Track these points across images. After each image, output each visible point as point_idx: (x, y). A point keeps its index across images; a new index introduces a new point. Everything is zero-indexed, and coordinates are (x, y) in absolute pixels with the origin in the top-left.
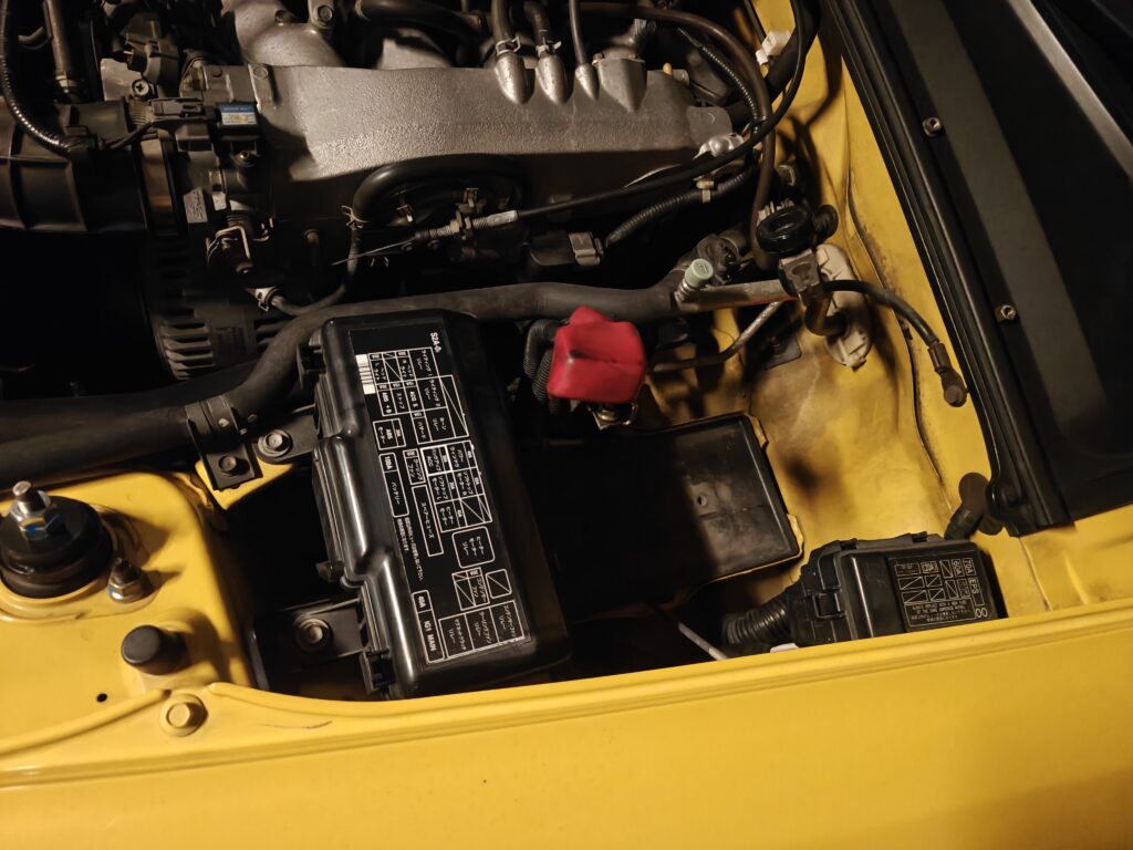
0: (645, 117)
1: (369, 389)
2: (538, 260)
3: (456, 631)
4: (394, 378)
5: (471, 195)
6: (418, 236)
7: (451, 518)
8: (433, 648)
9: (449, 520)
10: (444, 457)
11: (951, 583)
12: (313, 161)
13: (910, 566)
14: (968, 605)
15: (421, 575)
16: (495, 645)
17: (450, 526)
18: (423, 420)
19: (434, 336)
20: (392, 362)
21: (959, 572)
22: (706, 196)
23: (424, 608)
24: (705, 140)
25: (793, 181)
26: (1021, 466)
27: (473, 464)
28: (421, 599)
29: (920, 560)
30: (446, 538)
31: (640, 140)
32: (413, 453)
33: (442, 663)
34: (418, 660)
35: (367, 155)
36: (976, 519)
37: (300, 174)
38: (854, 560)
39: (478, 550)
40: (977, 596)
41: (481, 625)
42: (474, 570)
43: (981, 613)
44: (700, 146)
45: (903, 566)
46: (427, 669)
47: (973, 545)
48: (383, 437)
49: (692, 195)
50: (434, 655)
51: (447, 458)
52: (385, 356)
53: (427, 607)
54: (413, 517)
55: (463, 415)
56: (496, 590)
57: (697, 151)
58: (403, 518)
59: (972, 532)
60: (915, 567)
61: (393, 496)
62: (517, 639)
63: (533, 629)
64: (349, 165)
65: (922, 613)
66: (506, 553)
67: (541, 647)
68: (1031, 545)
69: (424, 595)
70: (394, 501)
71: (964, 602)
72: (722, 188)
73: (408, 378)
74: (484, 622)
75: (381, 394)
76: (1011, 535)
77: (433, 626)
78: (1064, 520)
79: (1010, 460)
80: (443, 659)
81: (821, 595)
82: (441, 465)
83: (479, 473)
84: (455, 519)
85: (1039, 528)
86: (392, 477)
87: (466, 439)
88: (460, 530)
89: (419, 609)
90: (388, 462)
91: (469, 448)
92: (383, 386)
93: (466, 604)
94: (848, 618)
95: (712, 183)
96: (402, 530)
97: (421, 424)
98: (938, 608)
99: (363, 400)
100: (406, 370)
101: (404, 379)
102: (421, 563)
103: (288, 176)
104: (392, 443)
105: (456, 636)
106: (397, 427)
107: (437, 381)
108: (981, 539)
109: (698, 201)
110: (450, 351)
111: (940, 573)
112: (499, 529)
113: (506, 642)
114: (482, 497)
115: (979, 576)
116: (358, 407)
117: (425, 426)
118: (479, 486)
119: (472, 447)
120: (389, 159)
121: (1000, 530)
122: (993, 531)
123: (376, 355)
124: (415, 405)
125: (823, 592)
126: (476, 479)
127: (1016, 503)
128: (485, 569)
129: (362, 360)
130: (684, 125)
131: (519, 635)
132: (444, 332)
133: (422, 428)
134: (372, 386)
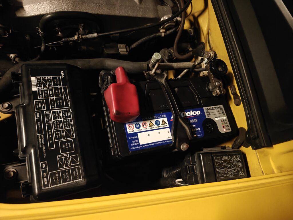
0: (143, 6)
1: (34, 89)
2: (106, 51)
3: (56, 177)
4: (44, 85)
5: (81, 27)
6: (63, 40)
7: (60, 136)
8: (46, 183)
9: (59, 136)
10: (60, 114)
11: (232, 164)
12: (25, 10)
13: (219, 158)
14: (238, 171)
15: (45, 156)
16: (70, 182)
17: (59, 139)
18: (54, 101)
19: (62, 72)
20: (45, 80)
21: (235, 160)
22: (163, 35)
23: (44, 168)
24: (163, 16)
25: (192, 34)
26: (257, 126)
27: (70, 117)
28: (44, 165)
29: (223, 156)
30: (57, 143)
31: (141, 14)
32: (48, 112)
33: (48, 189)
34: (40, 187)
35: (44, 9)
36: (242, 142)
37: (19, 14)
38: (201, 155)
39: (69, 148)
40: (241, 168)
41: (66, 174)
42: (66, 155)
43: (242, 174)
44: (162, 18)
45: (217, 157)
46: (43, 191)
47: (240, 151)
48: (37, 106)
49: (158, 34)
50: (45, 186)
51: (61, 115)
52: (42, 78)
53: (46, 167)
54: (45, 135)
55: (69, 100)
56: (73, 162)
57: (160, 20)
58: (41, 135)
59: (240, 146)
60: (221, 158)
61: (38, 127)
62: (79, 180)
63: (86, 176)
64: (37, 13)
65: (222, 173)
66: (79, 149)
67: (88, 183)
68: (259, 152)
69: (45, 163)
70: (38, 129)
71: (236, 170)
72: (168, 32)
73: (50, 86)
74: (67, 173)
75: (39, 91)
76: (253, 149)
77: (47, 175)
78: (270, 145)
79: (254, 124)
80: (49, 187)
81: (190, 166)
82: (58, 117)
83: (72, 120)
84: (61, 136)
85: (262, 147)
86: (39, 120)
87: (69, 108)
88: (62, 140)
89: (42, 168)
90: (38, 115)
91: (70, 111)
92: (40, 88)
93: (61, 167)
94: (198, 174)
95: (165, 30)
96: (40, 140)
97: (53, 102)
98: (228, 172)
99: (32, 93)
100: (50, 83)
101: (48, 86)
102: (45, 152)
103: (15, 15)
104: (41, 108)
105: (56, 179)
106: (43, 103)
107: (61, 88)
108: (243, 149)
109: (160, 36)
110: (67, 78)
111: (229, 160)
112: (77, 141)
113: (74, 181)
114: (72, 129)
115: (242, 161)
116: (29, 95)
117: (54, 103)
118: (72, 125)
119: (71, 111)
120: (52, 11)
121: (249, 146)
122: (247, 147)
123: (39, 77)
124: (51, 96)
125: (191, 165)
126: (71, 122)
127: (255, 139)
128: (70, 154)
129: (33, 79)
130: (156, 10)
131: (80, 178)
132: (66, 71)
133: (53, 104)
134: (36, 88)
